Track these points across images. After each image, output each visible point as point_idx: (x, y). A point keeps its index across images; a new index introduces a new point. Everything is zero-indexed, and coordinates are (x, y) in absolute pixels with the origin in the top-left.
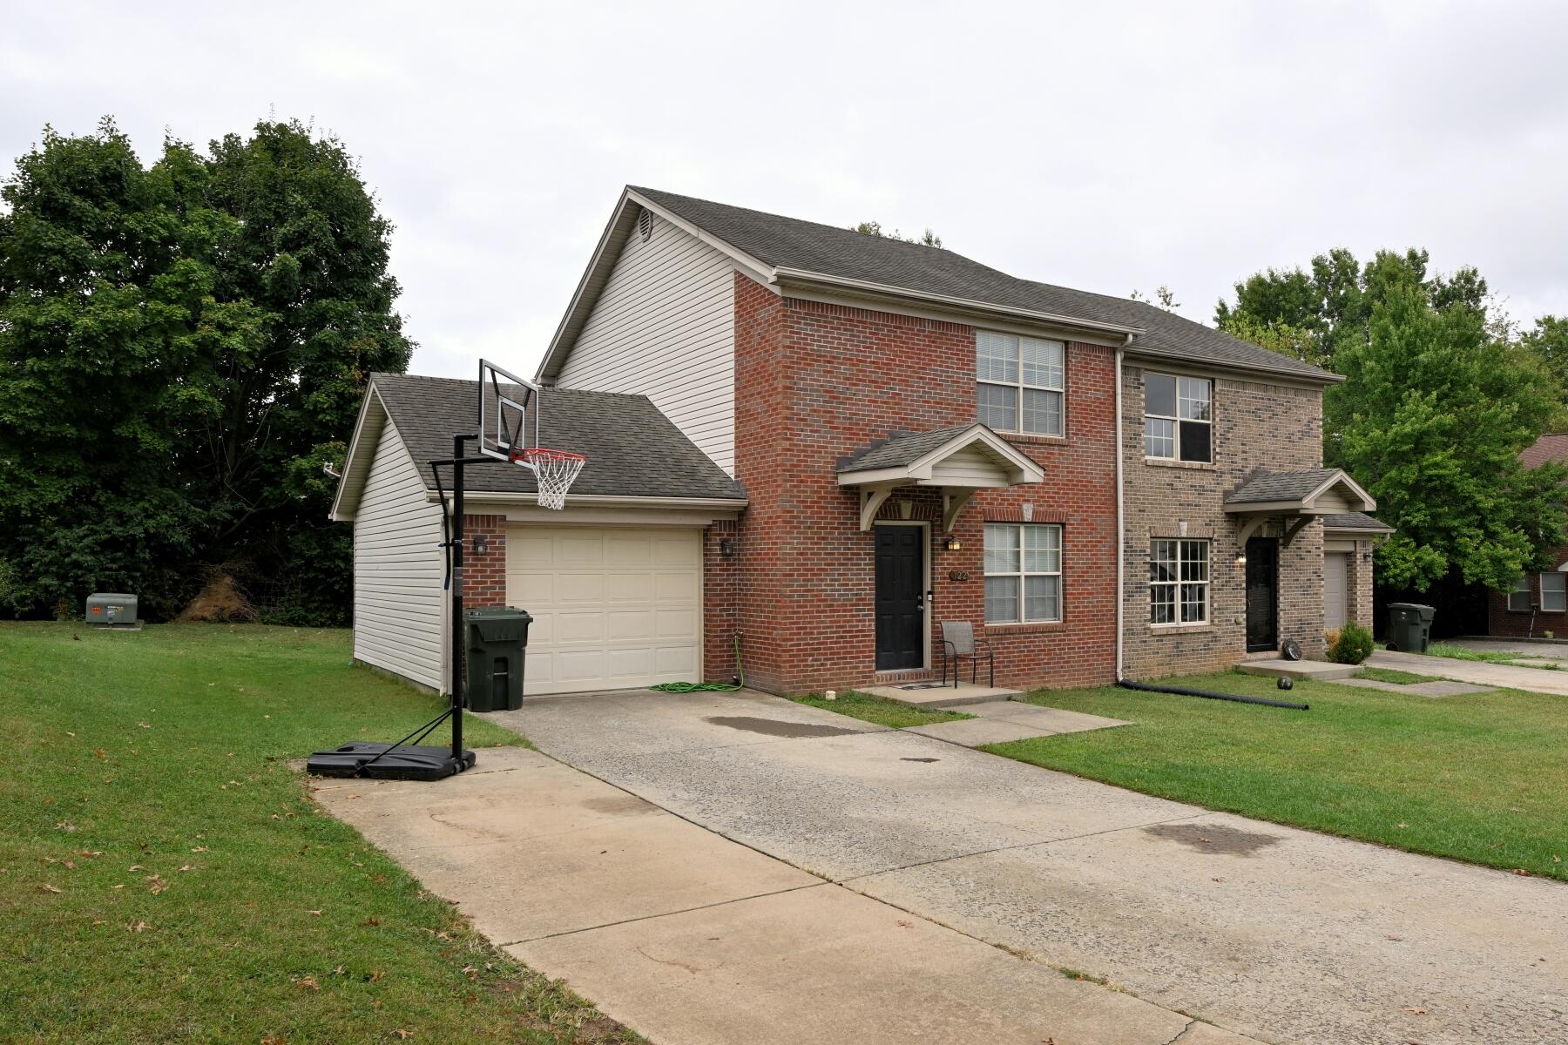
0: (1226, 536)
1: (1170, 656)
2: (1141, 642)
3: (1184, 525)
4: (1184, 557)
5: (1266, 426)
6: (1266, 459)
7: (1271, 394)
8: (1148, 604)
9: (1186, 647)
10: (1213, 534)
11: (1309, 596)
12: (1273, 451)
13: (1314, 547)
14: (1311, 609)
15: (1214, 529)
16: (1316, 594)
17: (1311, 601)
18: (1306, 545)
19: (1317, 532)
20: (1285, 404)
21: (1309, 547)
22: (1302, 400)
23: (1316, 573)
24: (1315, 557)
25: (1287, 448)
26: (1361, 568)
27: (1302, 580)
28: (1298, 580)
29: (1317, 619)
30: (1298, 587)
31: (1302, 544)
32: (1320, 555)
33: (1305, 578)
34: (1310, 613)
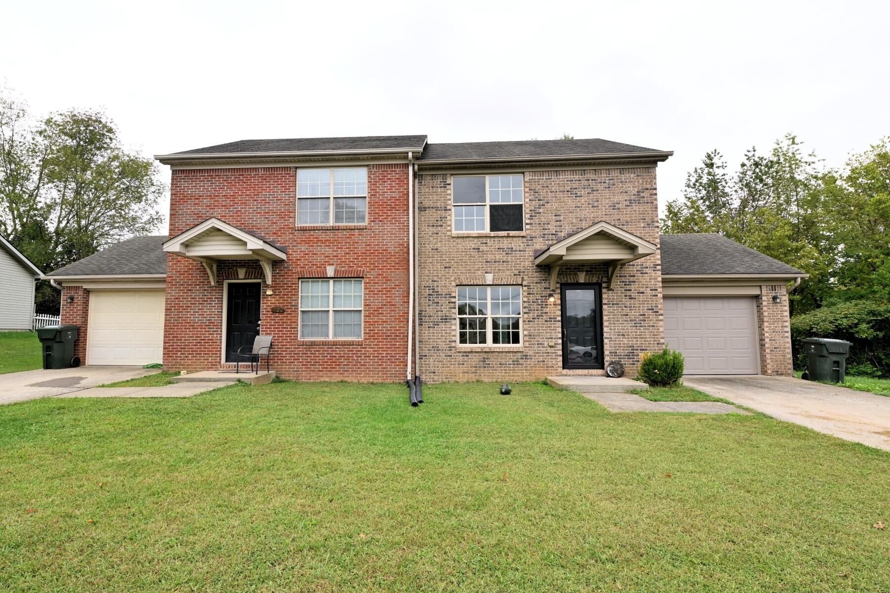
0: (536, 282)
1: (475, 367)
3: (490, 276)
4: (495, 298)
5: (582, 200)
8: (457, 331)
9: (494, 360)
10: (522, 282)
11: (642, 328)
12: (593, 217)
13: (649, 289)
14: (646, 338)
15: (523, 278)
16: (653, 326)
17: (645, 332)
18: (638, 288)
19: (653, 277)
20: (607, 182)
21: (641, 289)
22: (630, 176)
23: (653, 309)
24: (650, 297)
25: (611, 215)
26: (768, 309)
27: (633, 315)
28: (627, 315)
29: (654, 346)
30: (628, 321)
31: (633, 287)
32: (657, 296)
33: (637, 314)
34: (644, 341)
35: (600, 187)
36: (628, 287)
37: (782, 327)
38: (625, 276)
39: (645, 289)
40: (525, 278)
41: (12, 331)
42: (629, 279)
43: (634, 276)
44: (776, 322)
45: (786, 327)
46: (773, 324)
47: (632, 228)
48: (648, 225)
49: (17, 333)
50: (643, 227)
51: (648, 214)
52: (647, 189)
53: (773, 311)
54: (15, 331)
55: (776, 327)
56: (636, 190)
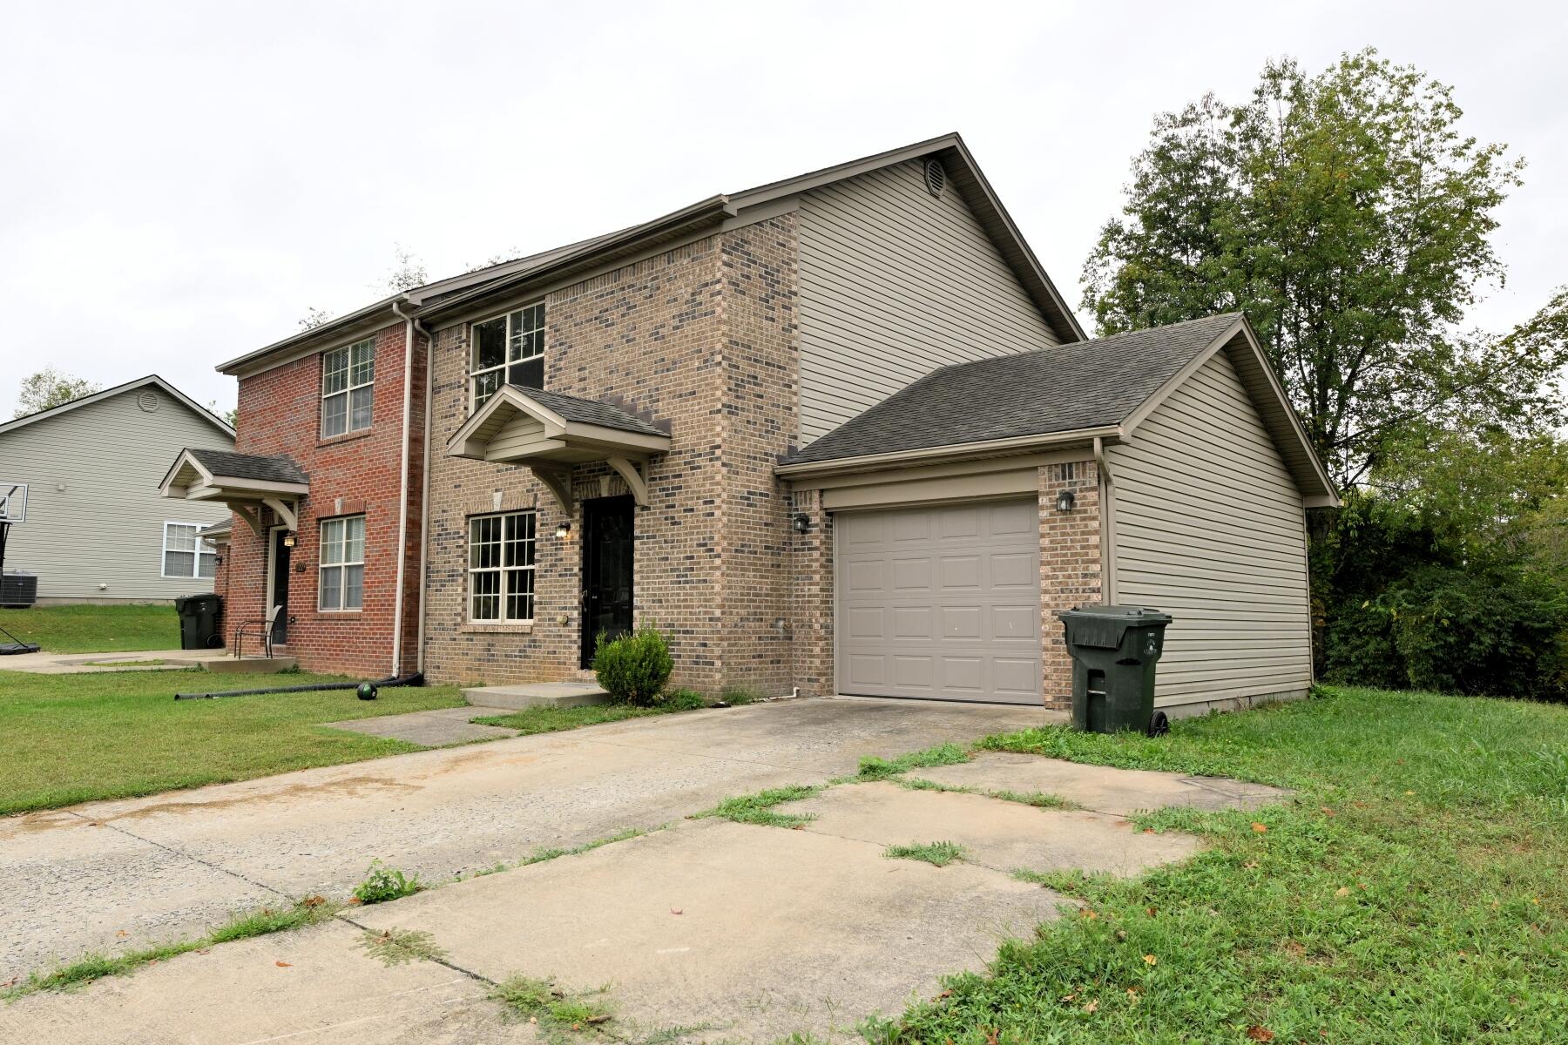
0: (552, 503)
1: (480, 660)
2: (451, 639)
3: (498, 497)
4: (510, 535)
5: (614, 330)
6: (615, 380)
7: (627, 279)
8: (459, 595)
9: (500, 649)
10: (535, 502)
11: (688, 586)
12: (628, 363)
13: (701, 501)
14: (692, 607)
15: (536, 495)
16: (705, 581)
17: (692, 595)
18: (686, 499)
19: (709, 474)
20: (649, 285)
21: (689, 503)
22: (681, 264)
23: (705, 545)
24: (702, 518)
25: (651, 352)
26: (1052, 528)
27: (676, 559)
28: (667, 559)
29: (704, 625)
30: (667, 571)
31: (678, 499)
32: (712, 514)
33: (682, 556)
34: (691, 613)
35: (639, 298)
36: (670, 501)
37: (1085, 576)
38: (667, 477)
39: (695, 501)
40: (539, 496)
41: (118, 603)
42: (673, 483)
43: (680, 476)
44: (1068, 562)
45: (1094, 576)
46: (1061, 569)
47: (681, 373)
48: (706, 361)
49: (132, 607)
50: (698, 369)
51: (706, 338)
52: (707, 285)
53: (1063, 534)
54: (128, 603)
55: (1070, 577)
56: (690, 290)
